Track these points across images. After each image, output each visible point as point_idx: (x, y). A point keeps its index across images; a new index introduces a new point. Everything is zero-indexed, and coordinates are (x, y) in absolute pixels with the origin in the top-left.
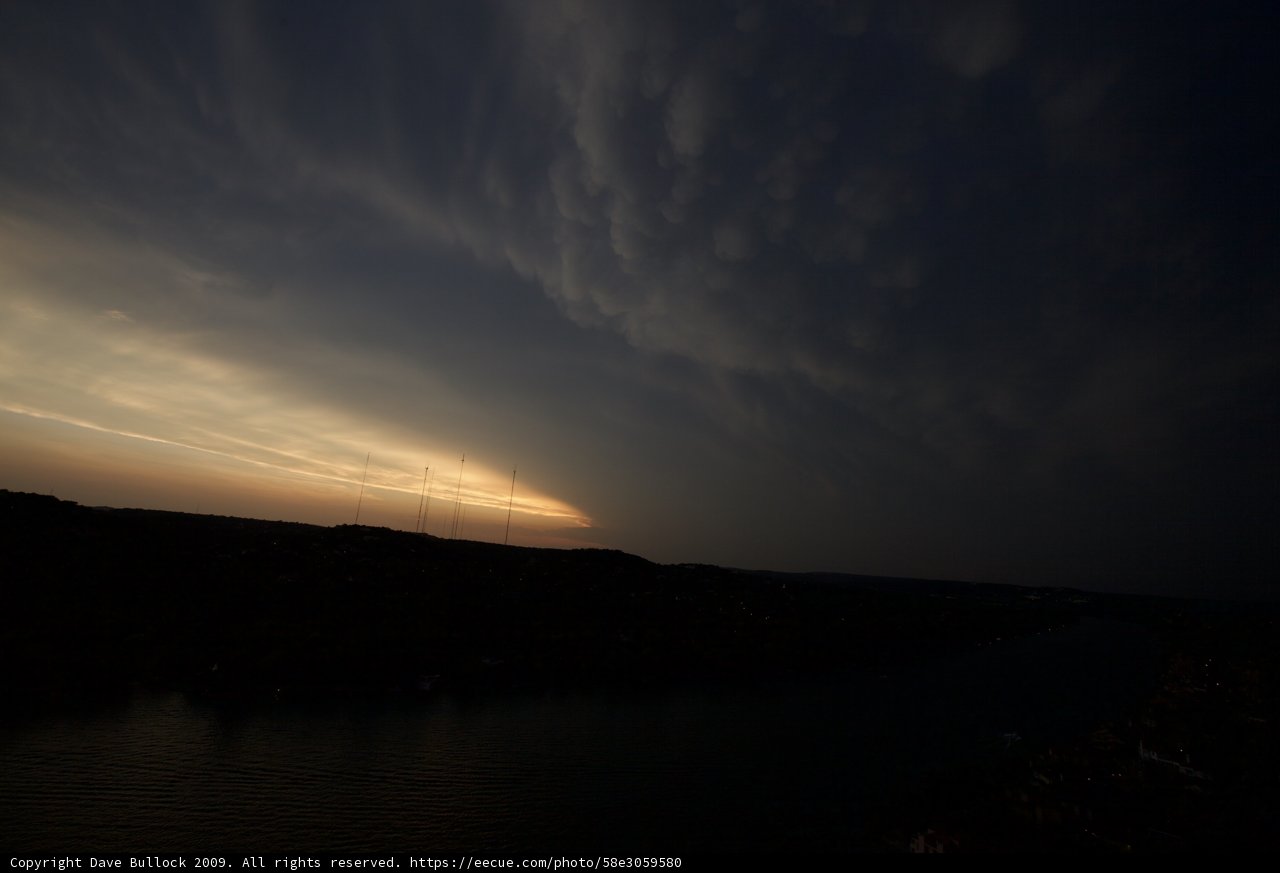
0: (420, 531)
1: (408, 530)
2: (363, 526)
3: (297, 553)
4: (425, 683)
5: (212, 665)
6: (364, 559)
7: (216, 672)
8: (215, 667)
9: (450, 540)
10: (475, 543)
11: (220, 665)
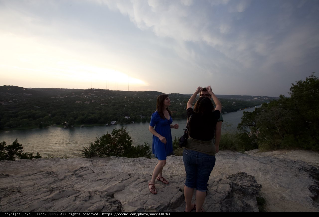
0: (107, 89)
1: (104, 89)
2: (94, 89)
3: (79, 96)
4: (113, 123)
5: (65, 122)
6: (95, 96)
7: (66, 123)
8: (66, 122)
9: (115, 91)
10: (121, 91)
11: (67, 122)
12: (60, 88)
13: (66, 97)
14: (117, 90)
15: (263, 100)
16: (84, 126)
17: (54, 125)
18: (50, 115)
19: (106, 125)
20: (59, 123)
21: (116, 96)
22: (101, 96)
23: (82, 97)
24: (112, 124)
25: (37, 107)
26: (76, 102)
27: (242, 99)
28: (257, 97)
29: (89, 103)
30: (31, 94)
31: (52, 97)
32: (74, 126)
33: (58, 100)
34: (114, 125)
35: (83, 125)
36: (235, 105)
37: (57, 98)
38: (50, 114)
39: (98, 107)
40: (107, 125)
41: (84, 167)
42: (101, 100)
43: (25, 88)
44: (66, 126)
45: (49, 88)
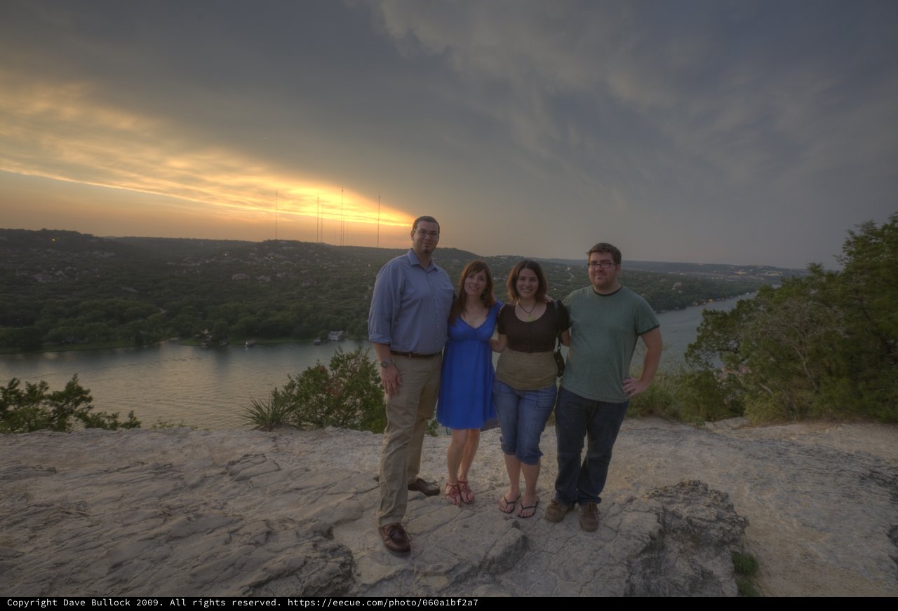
0: (319, 241)
1: (311, 241)
2: (281, 240)
3: (241, 261)
4: (334, 336)
5: (204, 330)
6: (285, 262)
7: (207, 334)
8: (206, 332)
9: (340, 247)
10: (357, 247)
11: (209, 330)
12: (191, 237)
13: (207, 262)
14: (345, 245)
15: (762, 279)
16: (255, 344)
17: (172, 339)
18: (163, 312)
19: (315, 341)
20: (186, 335)
21: (342, 262)
22: (301, 261)
23: (249, 263)
24: (330, 340)
25: (128, 289)
26: (233, 278)
27: (702, 274)
28: (746, 268)
29: (268, 280)
30: (114, 254)
31: (169, 263)
32: (228, 344)
33: (184, 271)
34: (338, 341)
35: (252, 341)
36: (680, 292)
37: (182, 264)
38: (164, 309)
39: (294, 293)
40: (318, 340)
41: (254, 454)
42: (302, 272)
43: (97, 238)
44: (205, 342)
45: (161, 238)
